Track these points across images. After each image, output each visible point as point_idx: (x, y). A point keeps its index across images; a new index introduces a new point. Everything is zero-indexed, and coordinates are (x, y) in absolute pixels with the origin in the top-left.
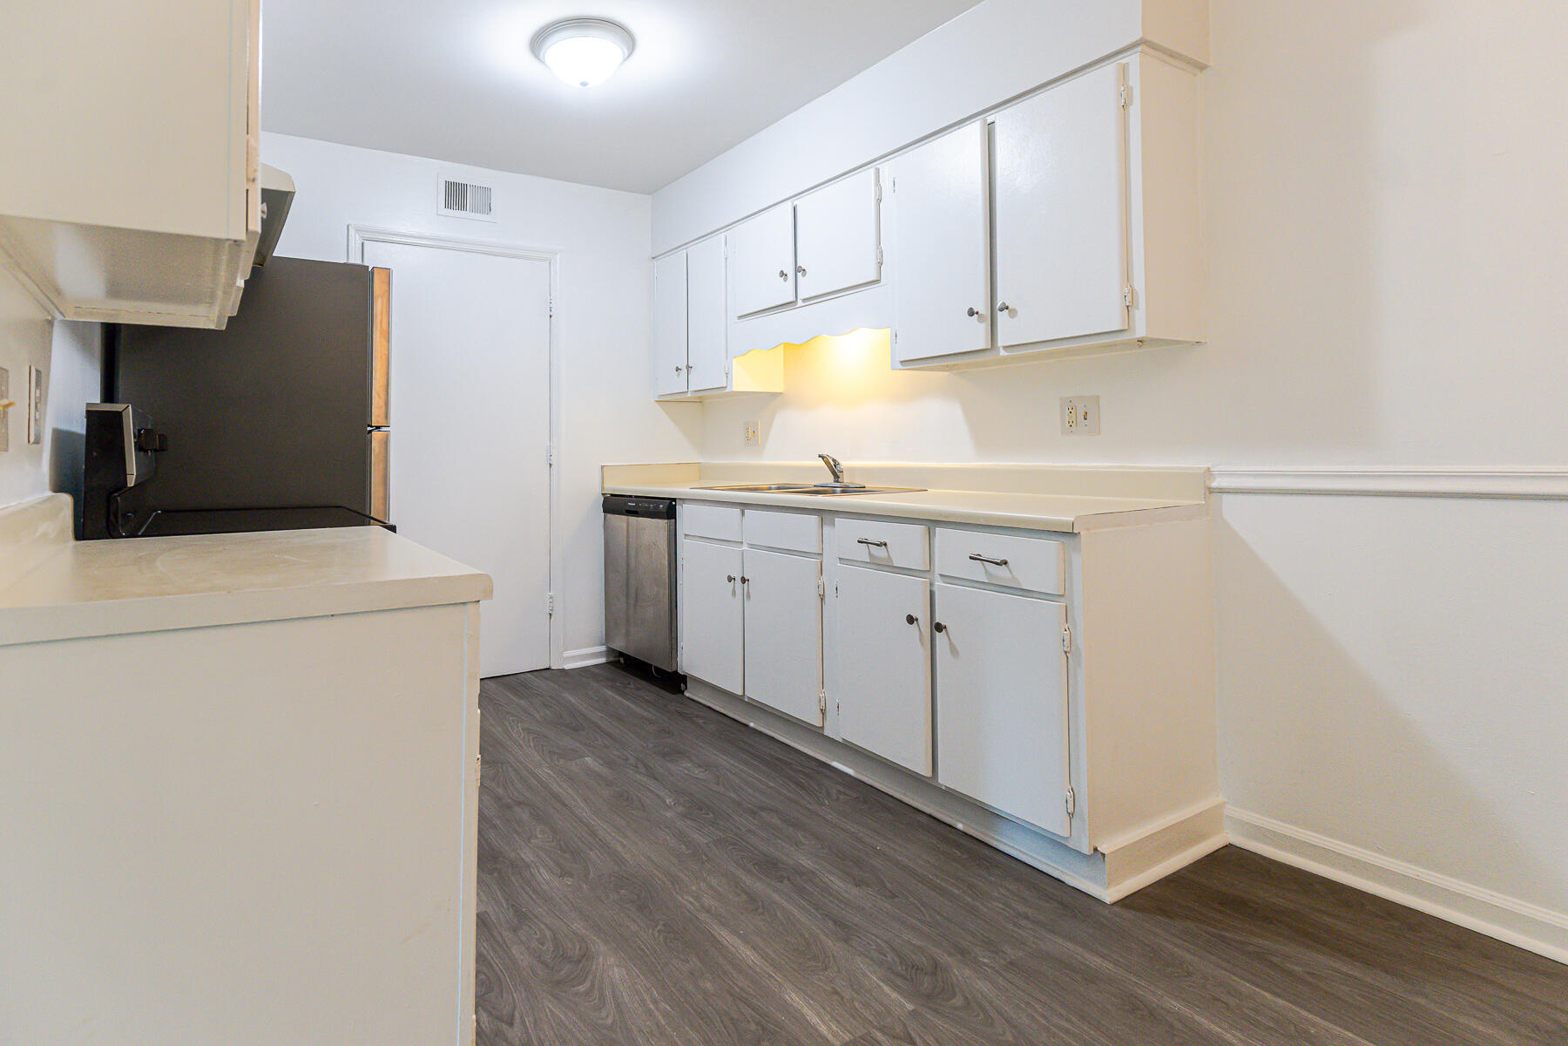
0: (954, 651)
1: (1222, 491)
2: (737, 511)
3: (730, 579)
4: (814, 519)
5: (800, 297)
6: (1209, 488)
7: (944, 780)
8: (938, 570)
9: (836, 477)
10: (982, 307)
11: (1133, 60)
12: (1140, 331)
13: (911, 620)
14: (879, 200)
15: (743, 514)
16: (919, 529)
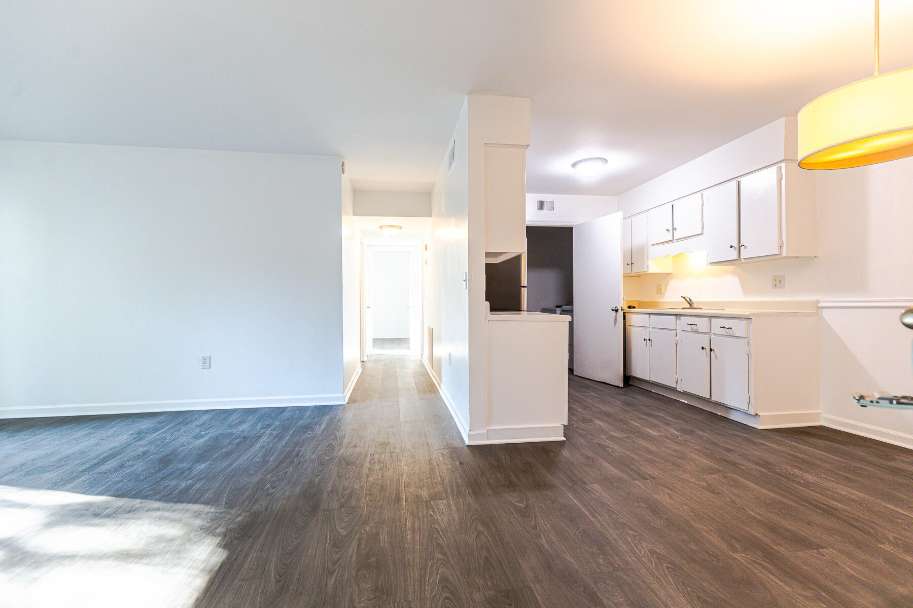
0: (716, 357)
1: (822, 308)
2: (648, 316)
3: (645, 340)
4: (674, 317)
5: (675, 238)
6: (818, 307)
7: (714, 399)
8: (713, 332)
9: (690, 305)
10: (735, 244)
11: (783, 165)
12: (784, 254)
13: (703, 348)
14: (703, 205)
15: (650, 317)
16: (707, 319)
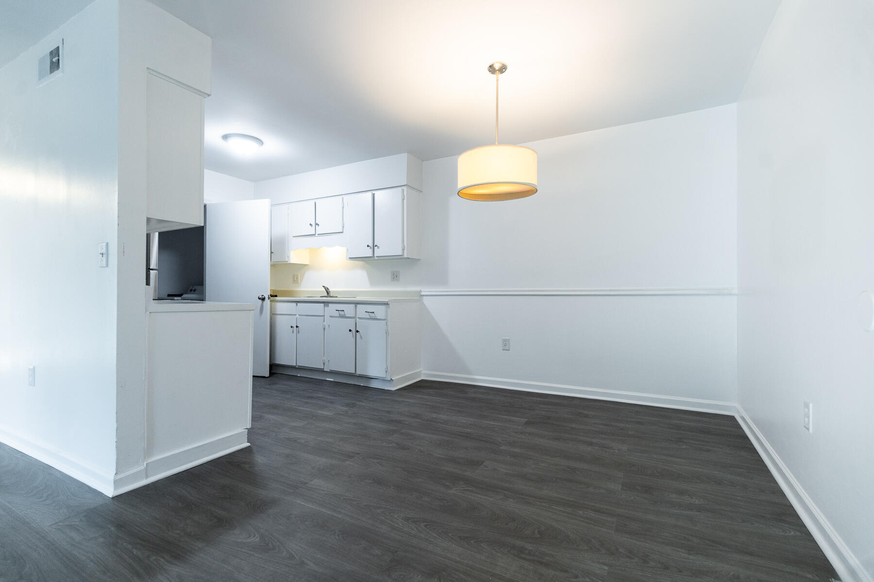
0: (361, 337)
1: (423, 295)
2: (295, 304)
3: (292, 327)
4: (322, 305)
5: (317, 233)
6: (421, 295)
7: (359, 372)
8: (358, 317)
9: (328, 293)
10: (371, 245)
11: (405, 188)
12: (405, 256)
13: (350, 331)
14: (343, 208)
15: (297, 305)
16: (353, 306)
